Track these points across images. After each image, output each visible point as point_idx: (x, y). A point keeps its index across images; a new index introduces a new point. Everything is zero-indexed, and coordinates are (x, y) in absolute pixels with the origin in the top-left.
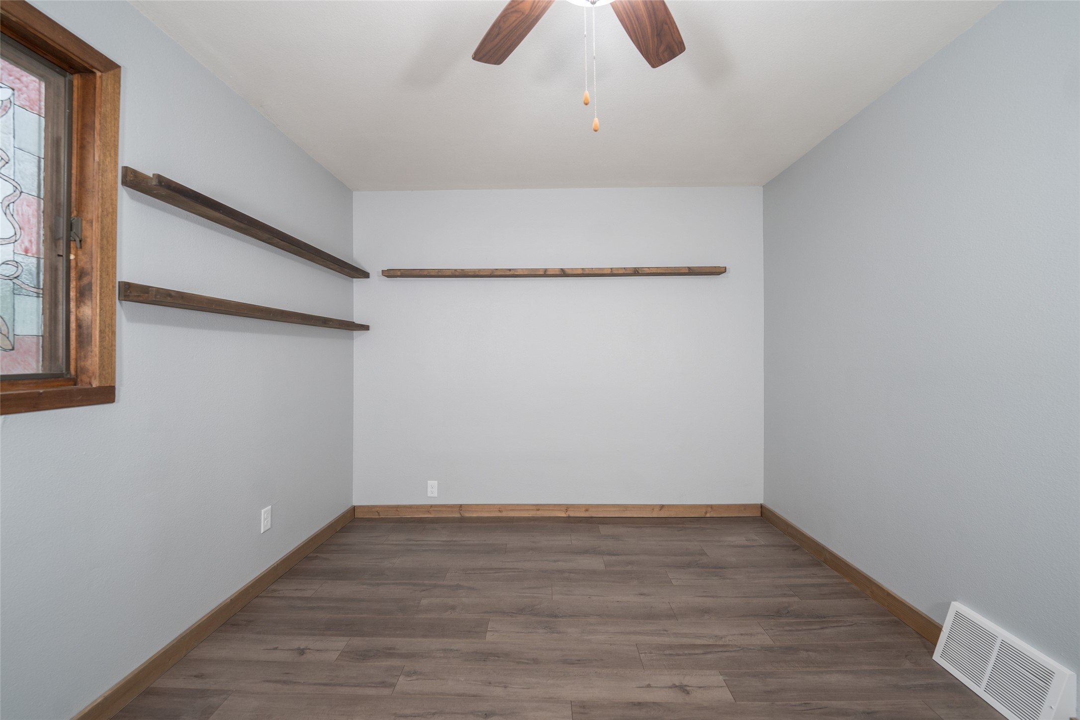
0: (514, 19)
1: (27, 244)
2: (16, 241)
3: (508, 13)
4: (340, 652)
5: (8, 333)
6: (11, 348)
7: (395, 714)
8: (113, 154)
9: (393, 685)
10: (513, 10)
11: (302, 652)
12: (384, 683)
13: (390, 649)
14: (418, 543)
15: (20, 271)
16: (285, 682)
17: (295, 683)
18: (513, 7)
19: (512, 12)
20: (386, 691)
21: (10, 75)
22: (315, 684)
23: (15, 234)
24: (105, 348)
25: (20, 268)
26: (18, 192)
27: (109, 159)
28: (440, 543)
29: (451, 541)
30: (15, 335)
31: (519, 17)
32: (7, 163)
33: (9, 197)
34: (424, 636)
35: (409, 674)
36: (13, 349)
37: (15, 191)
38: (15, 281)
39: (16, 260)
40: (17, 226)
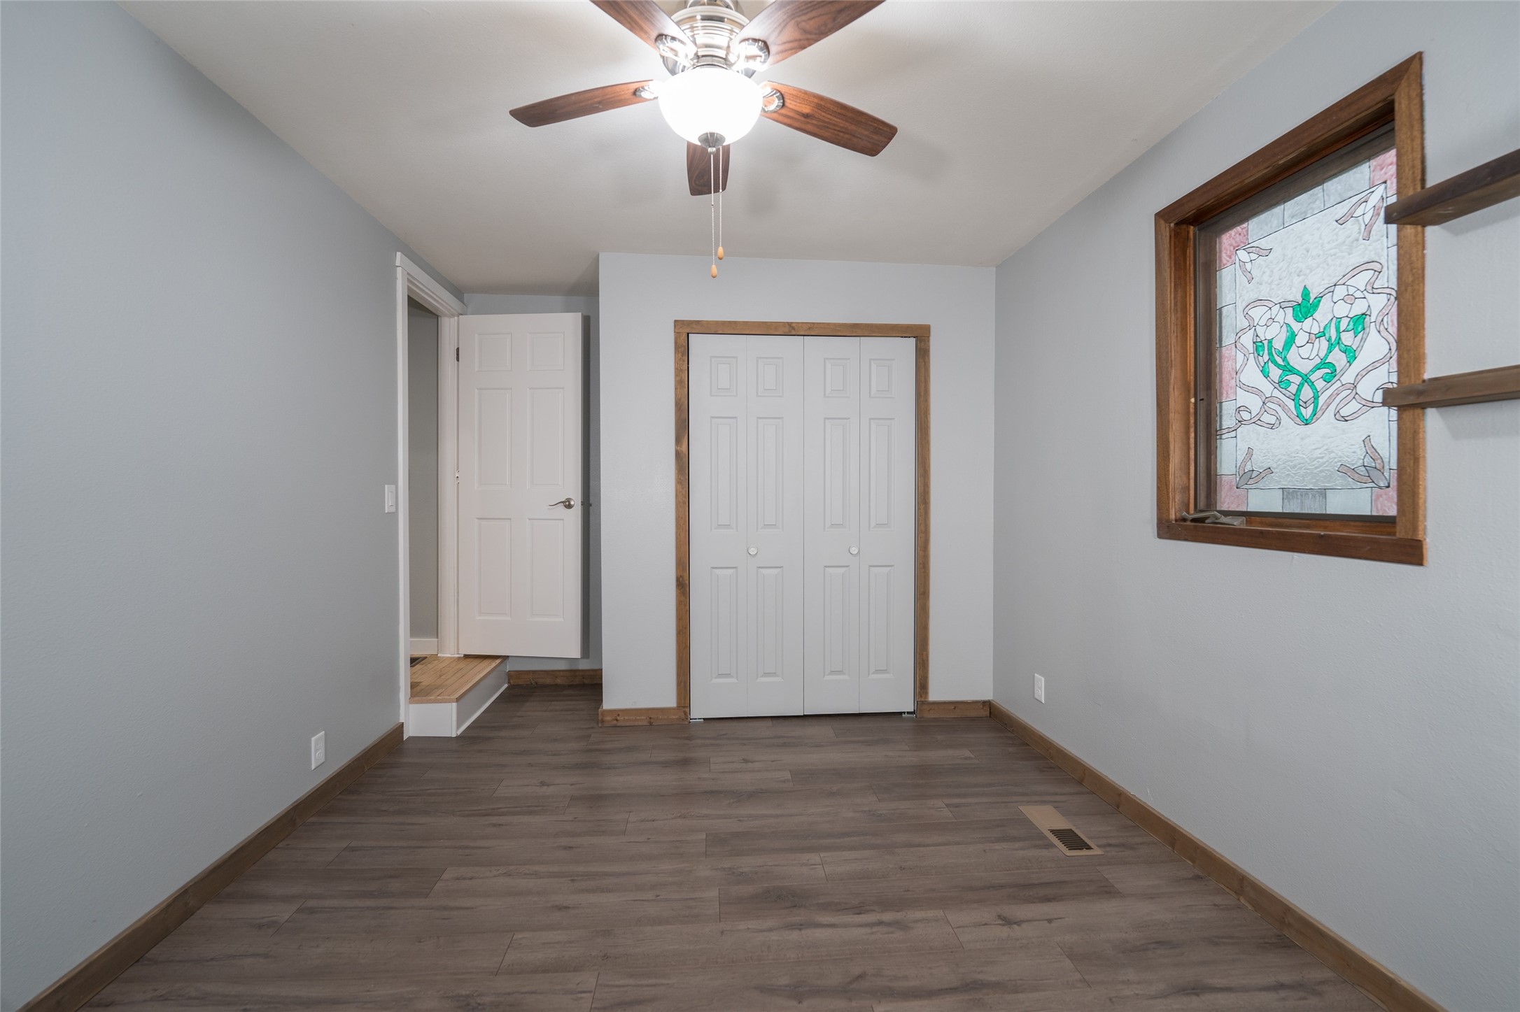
0: (811, 23)
2: (1391, 358)
3: (816, 34)
5: (1383, 467)
6: (1387, 485)
10: (809, 36)
18: (808, 39)
19: (810, 33)
23: (1390, 349)
30: (1390, 469)
31: (804, 21)
32: (1380, 272)
33: (1384, 311)
36: (1389, 487)
37: (1389, 300)
39: (1391, 381)
40: (1391, 340)
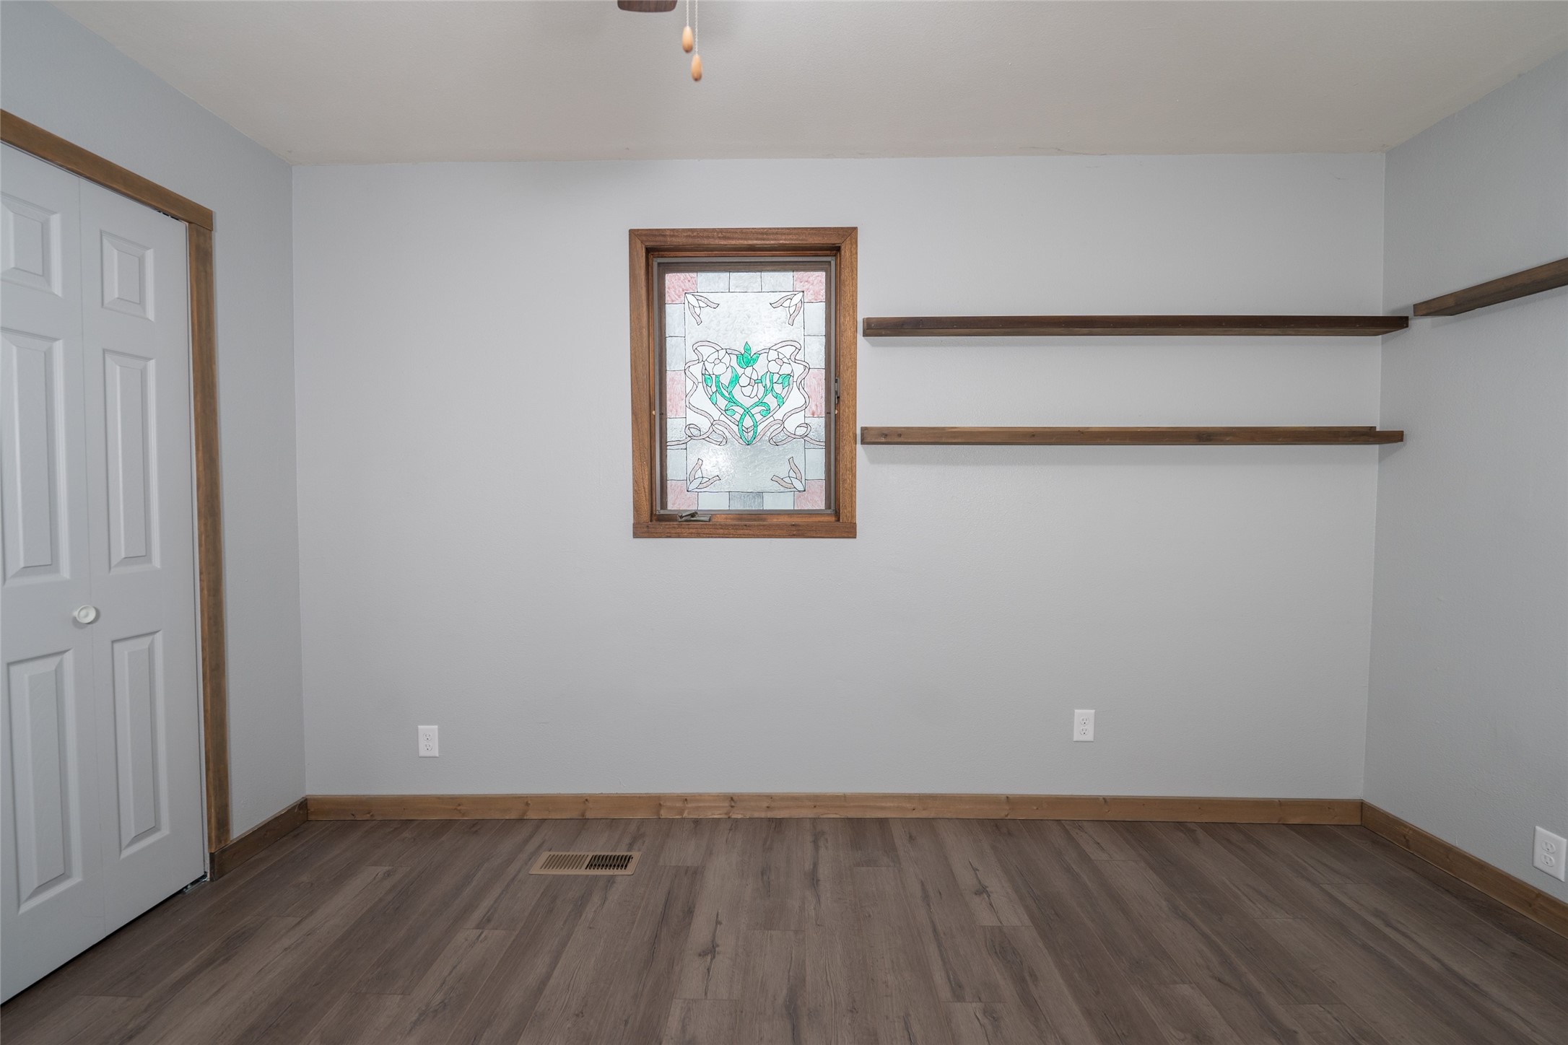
1: (814, 408)
2: (807, 408)
4: (1000, 924)
5: (801, 478)
6: (803, 490)
7: (908, 1015)
8: (851, 313)
9: (959, 997)
11: (982, 891)
12: (960, 987)
13: (1032, 975)
14: (1387, 931)
15: (809, 430)
16: (926, 896)
17: (929, 905)
20: (945, 993)
21: (801, 282)
22: (932, 922)
23: (806, 402)
24: (846, 489)
25: (809, 428)
26: (807, 370)
27: (848, 319)
28: (1435, 966)
29: (1475, 987)
30: (807, 479)
32: (800, 350)
33: (801, 376)
34: (1088, 1013)
35: (990, 1013)
36: (805, 491)
37: (805, 370)
38: (806, 438)
39: (806, 422)
40: (806, 396)
